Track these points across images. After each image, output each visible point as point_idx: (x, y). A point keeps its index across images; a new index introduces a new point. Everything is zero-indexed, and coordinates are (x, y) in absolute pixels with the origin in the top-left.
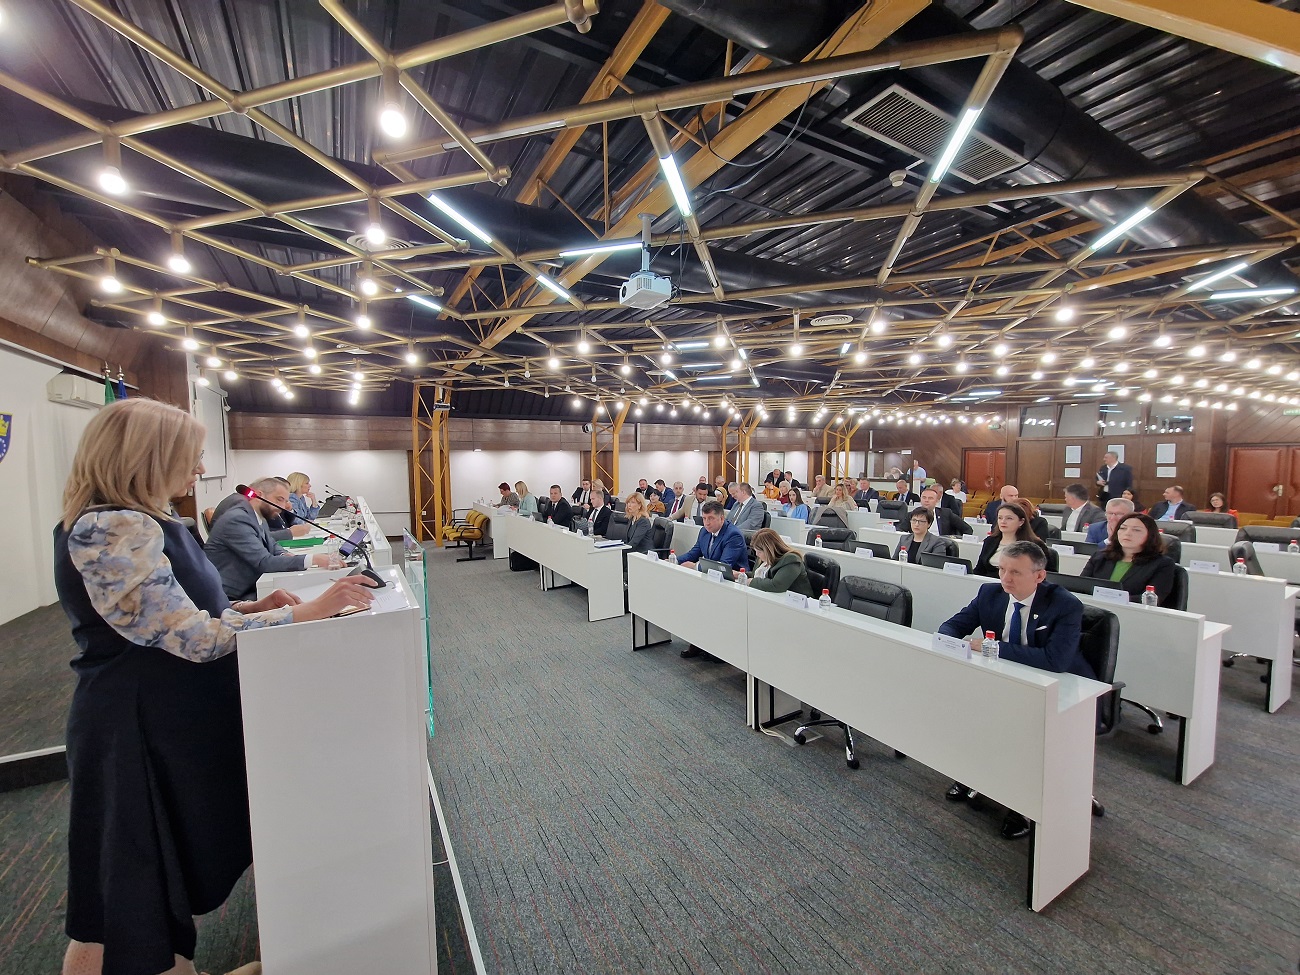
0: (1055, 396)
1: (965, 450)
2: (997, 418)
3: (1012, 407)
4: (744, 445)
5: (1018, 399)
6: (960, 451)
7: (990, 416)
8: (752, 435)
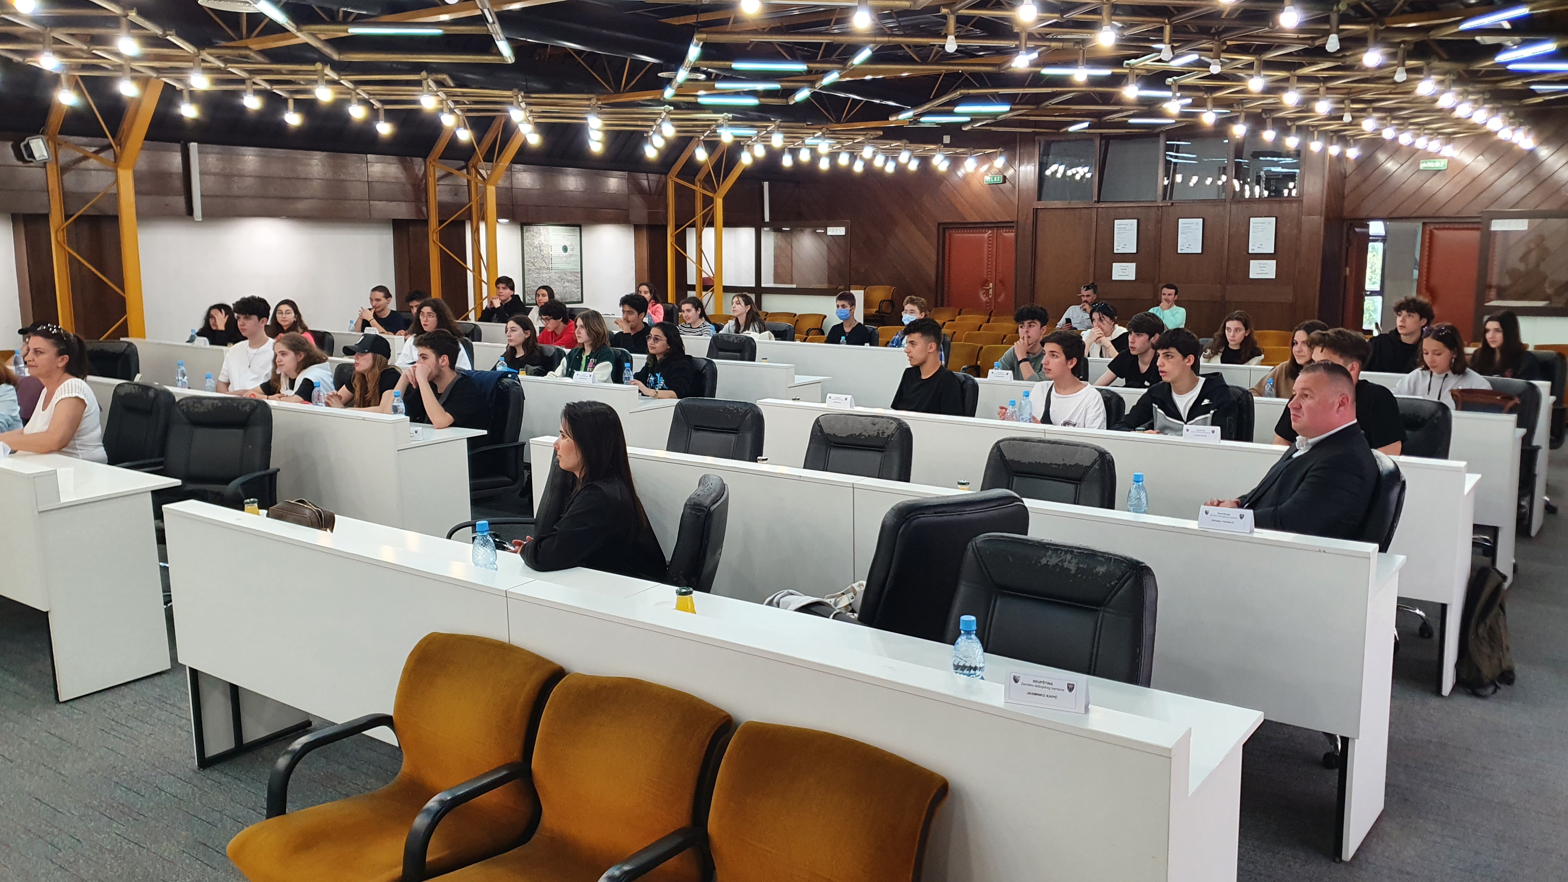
0: (1098, 119)
1: (944, 228)
2: (1000, 162)
3: (1027, 140)
4: (482, 206)
5: (1036, 124)
6: (935, 231)
7: (989, 157)
8: (500, 183)
